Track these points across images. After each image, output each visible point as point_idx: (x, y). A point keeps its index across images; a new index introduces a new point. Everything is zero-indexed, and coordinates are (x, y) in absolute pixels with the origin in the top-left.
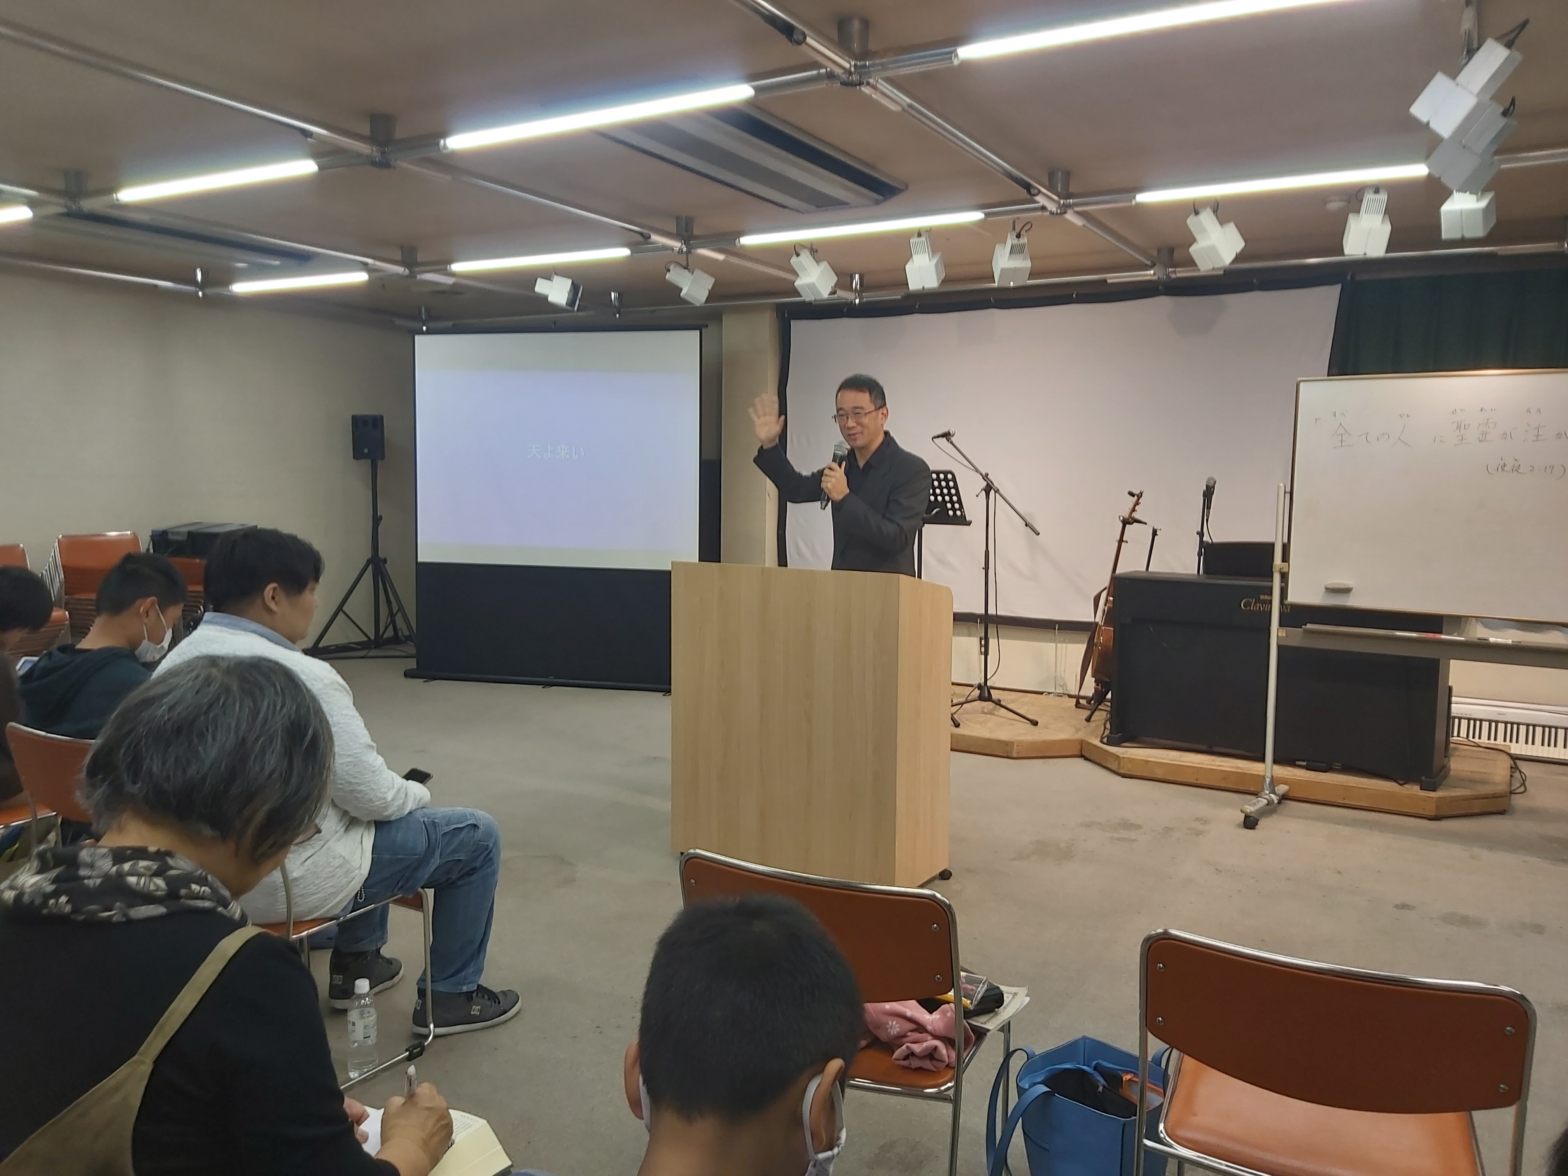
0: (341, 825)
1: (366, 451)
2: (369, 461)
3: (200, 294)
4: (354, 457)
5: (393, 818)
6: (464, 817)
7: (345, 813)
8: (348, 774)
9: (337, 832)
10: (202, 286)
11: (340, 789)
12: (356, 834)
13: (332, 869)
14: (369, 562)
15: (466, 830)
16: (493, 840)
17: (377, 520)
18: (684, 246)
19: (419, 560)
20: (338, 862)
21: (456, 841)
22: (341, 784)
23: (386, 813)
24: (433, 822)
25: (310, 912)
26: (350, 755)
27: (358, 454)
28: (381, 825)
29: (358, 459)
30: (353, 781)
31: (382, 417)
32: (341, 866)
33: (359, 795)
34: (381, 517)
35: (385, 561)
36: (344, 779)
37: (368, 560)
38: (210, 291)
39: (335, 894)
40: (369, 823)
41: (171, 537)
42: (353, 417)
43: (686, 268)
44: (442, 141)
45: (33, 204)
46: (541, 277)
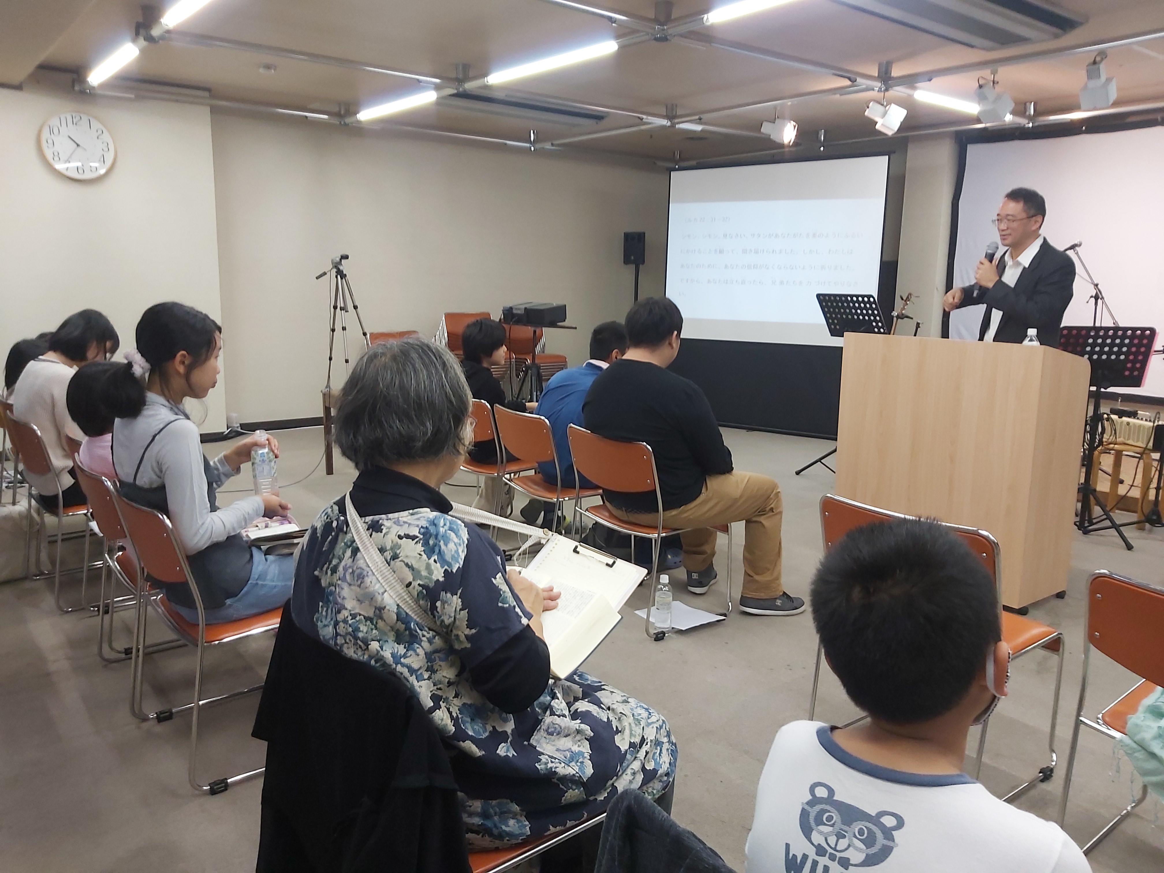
1: (632, 258)
2: (634, 266)
3: (532, 149)
4: (624, 263)
18: (883, 86)
27: (627, 261)
31: (644, 234)
38: (538, 146)
41: (515, 311)
42: (624, 233)
43: (882, 105)
44: (705, 16)
45: (438, 89)
46: (766, 121)
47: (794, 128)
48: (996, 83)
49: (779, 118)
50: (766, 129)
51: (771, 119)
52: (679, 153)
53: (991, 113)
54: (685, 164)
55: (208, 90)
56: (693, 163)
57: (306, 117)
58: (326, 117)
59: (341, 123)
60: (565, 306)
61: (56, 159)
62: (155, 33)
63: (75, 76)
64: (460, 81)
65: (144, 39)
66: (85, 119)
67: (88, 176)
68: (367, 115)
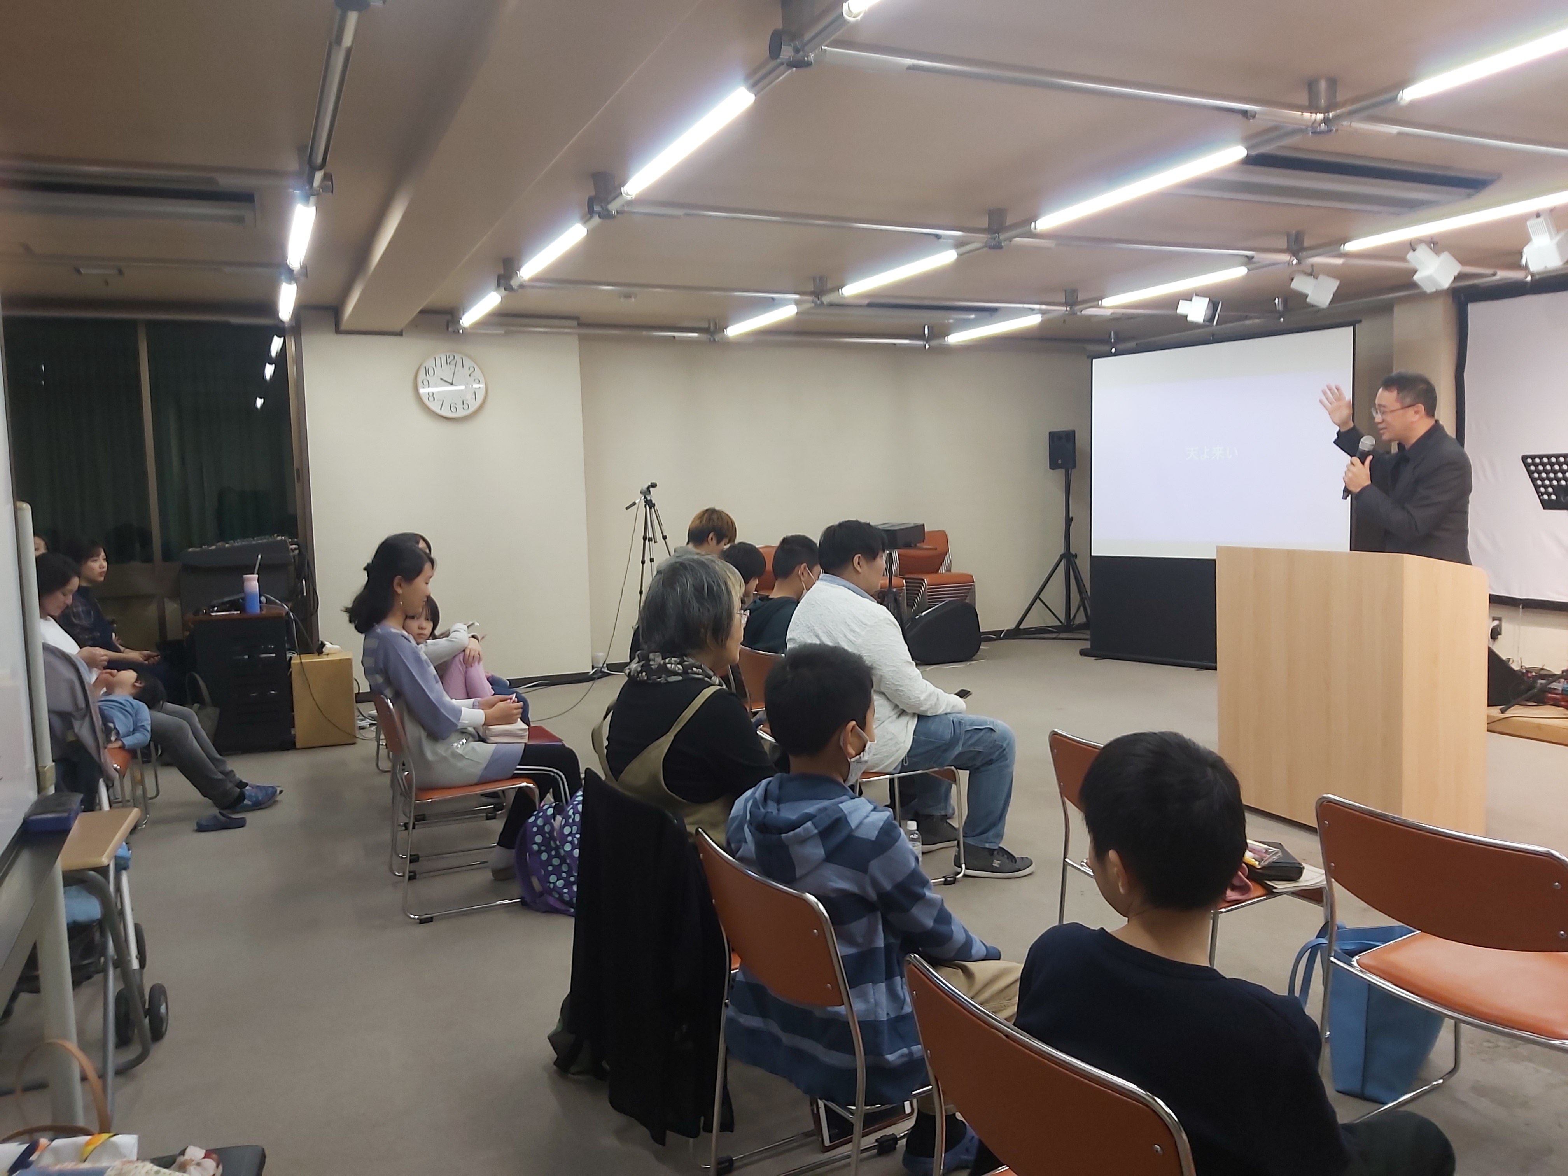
0: (893, 713)
1: (1060, 462)
2: (1064, 471)
3: (927, 346)
4: (1050, 468)
5: (929, 714)
6: (985, 723)
7: (897, 706)
8: (893, 678)
9: (890, 717)
10: (928, 340)
11: (889, 688)
12: (904, 720)
13: (885, 740)
14: (1062, 557)
15: (983, 731)
16: (1006, 742)
17: (1069, 521)
18: (1293, 258)
19: (1093, 554)
20: (889, 736)
21: (976, 738)
22: (889, 684)
23: (922, 709)
24: (960, 722)
25: (874, 767)
26: (894, 666)
27: (1053, 465)
28: (922, 718)
29: (1053, 469)
30: (897, 683)
31: (1074, 432)
32: (891, 739)
33: (901, 694)
34: (1072, 518)
35: (1076, 556)
36: (890, 681)
37: (1061, 555)
38: (935, 343)
39: (888, 757)
40: (914, 714)
42: (1050, 433)
43: (1311, 275)
44: (1033, 224)
45: (797, 303)
46: (1182, 299)
47: (1214, 305)
48: (1435, 244)
49: (1197, 295)
50: (1183, 308)
51: (1188, 297)
52: (1114, 333)
53: (1430, 278)
54: (1121, 346)
55: (577, 318)
57: (674, 337)
58: (695, 335)
59: (712, 339)
60: (924, 525)
61: (431, 399)
62: (514, 283)
63: (449, 317)
64: (818, 294)
65: (505, 289)
66: (458, 358)
67: (461, 413)
68: (734, 331)
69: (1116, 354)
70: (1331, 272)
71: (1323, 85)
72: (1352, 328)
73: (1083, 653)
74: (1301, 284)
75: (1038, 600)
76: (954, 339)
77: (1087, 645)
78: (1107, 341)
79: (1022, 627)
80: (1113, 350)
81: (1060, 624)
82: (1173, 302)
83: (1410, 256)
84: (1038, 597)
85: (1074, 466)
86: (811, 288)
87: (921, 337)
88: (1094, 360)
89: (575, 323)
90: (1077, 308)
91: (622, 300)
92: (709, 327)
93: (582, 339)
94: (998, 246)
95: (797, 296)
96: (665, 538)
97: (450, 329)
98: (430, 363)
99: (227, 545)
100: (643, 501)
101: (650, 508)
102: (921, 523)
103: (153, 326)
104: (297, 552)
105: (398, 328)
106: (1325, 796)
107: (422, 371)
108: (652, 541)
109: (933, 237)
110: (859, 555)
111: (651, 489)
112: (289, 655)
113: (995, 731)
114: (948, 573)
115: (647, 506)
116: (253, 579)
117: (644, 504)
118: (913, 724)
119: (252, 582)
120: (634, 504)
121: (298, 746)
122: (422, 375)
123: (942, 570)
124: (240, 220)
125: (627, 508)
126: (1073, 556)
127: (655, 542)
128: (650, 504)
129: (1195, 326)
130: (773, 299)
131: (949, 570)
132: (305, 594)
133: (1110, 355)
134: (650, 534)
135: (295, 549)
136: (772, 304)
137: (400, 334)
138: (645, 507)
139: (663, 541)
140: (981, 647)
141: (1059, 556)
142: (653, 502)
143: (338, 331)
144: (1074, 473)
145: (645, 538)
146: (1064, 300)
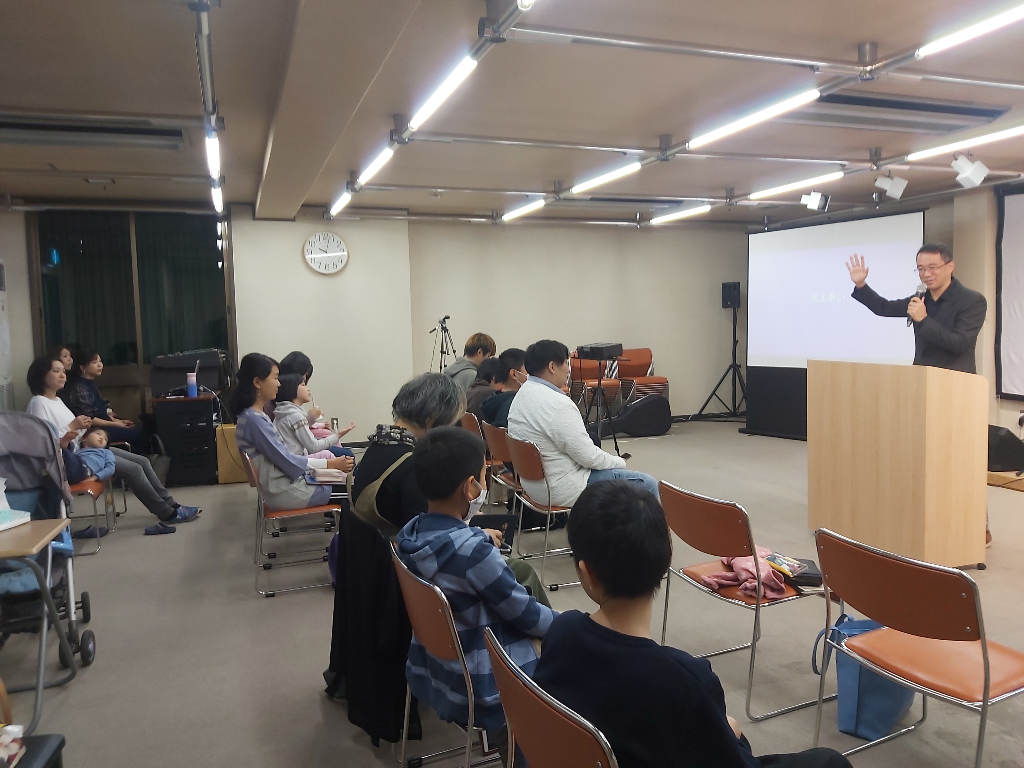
0: (574, 467)
1: (729, 303)
2: (732, 309)
3: (638, 226)
4: (723, 307)
5: (598, 469)
7: (577, 463)
8: (573, 444)
9: (572, 470)
10: (639, 223)
11: (571, 451)
12: (582, 472)
13: (568, 485)
14: (731, 367)
15: (636, 481)
17: (735, 342)
18: (873, 165)
19: (748, 365)
20: (571, 483)
22: (570, 448)
23: (593, 465)
24: (620, 475)
25: (561, 503)
26: (574, 437)
27: (725, 305)
28: (594, 471)
29: (725, 308)
30: (575, 448)
31: (739, 283)
32: (572, 485)
33: (579, 454)
34: (738, 341)
35: (740, 366)
36: (571, 446)
38: (643, 224)
39: (570, 497)
40: (589, 469)
41: (585, 350)
42: (723, 284)
43: (889, 177)
44: (687, 144)
45: (545, 198)
46: (804, 194)
47: (825, 198)
48: (971, 155)
49: (814, 191)
50: (805, 200)
51: (808, 192)
52: (767, 218)
53: (967, 179)
54: (772, 226)
55: (407, 209)
56: (779, 225)
57: (469, 221)
58: (484, 220)
59: (494, 222)
60: (622, 345)
61: (313, 262)
62: (357, 187)
63: (324, 209)
64: (557, 192)
65: (351, 191)
66: (330, 235)
67: (332, 271)
68: (508, 217)
69: (768, 231)
70: (902, 174)
71: (868, 47)
72: (922, 213)
73: (741, 431)
74: (882, 183)
75: (714, 395)
76: (656, 221)
77: (744, 426)
78: (762, 223)
79: (703, 413)
80: (766, 229)
81: (729, 411)
82: (797, 195)
83: (954, 163)
84: (714, 393)
85: (739, 306)
86: (552, 188)
87: (635, 220)
88: (750, 235)
89: (406, 213)
90: (734, 201)
91: (432, 197)
92: (493, 215)
93: (410, 222)
94: (666, 159)
95: (544, 194)
96: (454, 351)
97: (325, 217)
98: (312, 239)
99: (181, 354)
100: (441, 328)
101: (445, 332)
102: (620, 343)
103: (139, 215)
104: (225, 359)
105: (292, 216)
106: (822, 529)
107: (307, 244)
108: (446, 353)
109: (621, 154)
110: (552, 362)
111: (446, 320)
112: (215, 424)
113: (644, 481)
114: (652, 376)
115: (443, 331)
116: (192, 376)
117: (441, 329)
118: (587, 475)
119: (192, 378)
120: (435, 329)
121: (219, 482)
122: (307, 246)
123: (648, 374)
124: (175, 147)
125: (430, 332)
126: (738, 366)
127: (448, 354)
128: (445, 330)
129: (812, 212)
130: (527, 196)
131: (652, 374)
132: (229, 385)
133: (765, 231)
134: (445, 350)
135: (224, 357)
136: (526, 200)
137: (294, 220)
138: (442, 331)
139: (453, 354)
140: (672, 426)
141: (729, 366)
142: (447, 328)
143: (254, 218)
144: (740, 311)
145: (442, 352)
146: (725, 196)
